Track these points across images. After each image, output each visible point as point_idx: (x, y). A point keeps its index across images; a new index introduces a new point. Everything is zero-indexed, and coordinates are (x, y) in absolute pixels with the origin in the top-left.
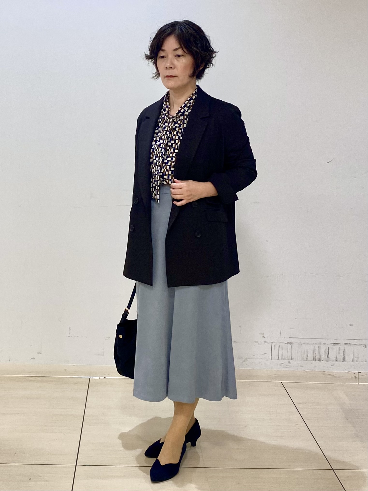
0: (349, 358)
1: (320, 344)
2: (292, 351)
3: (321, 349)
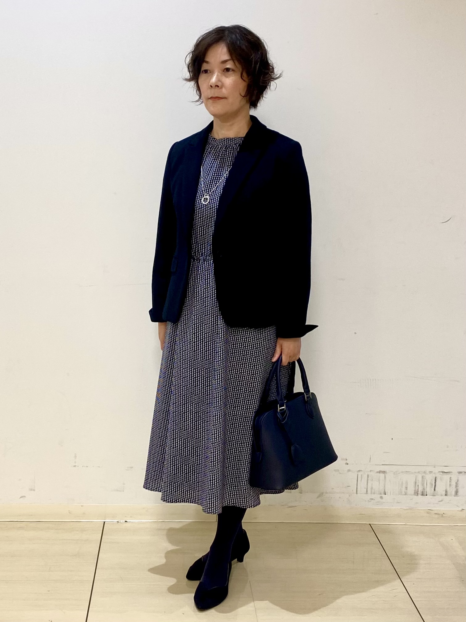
0: (463, 492)
1: (425, 472)
2: (385, 482)
3: (426, 480)
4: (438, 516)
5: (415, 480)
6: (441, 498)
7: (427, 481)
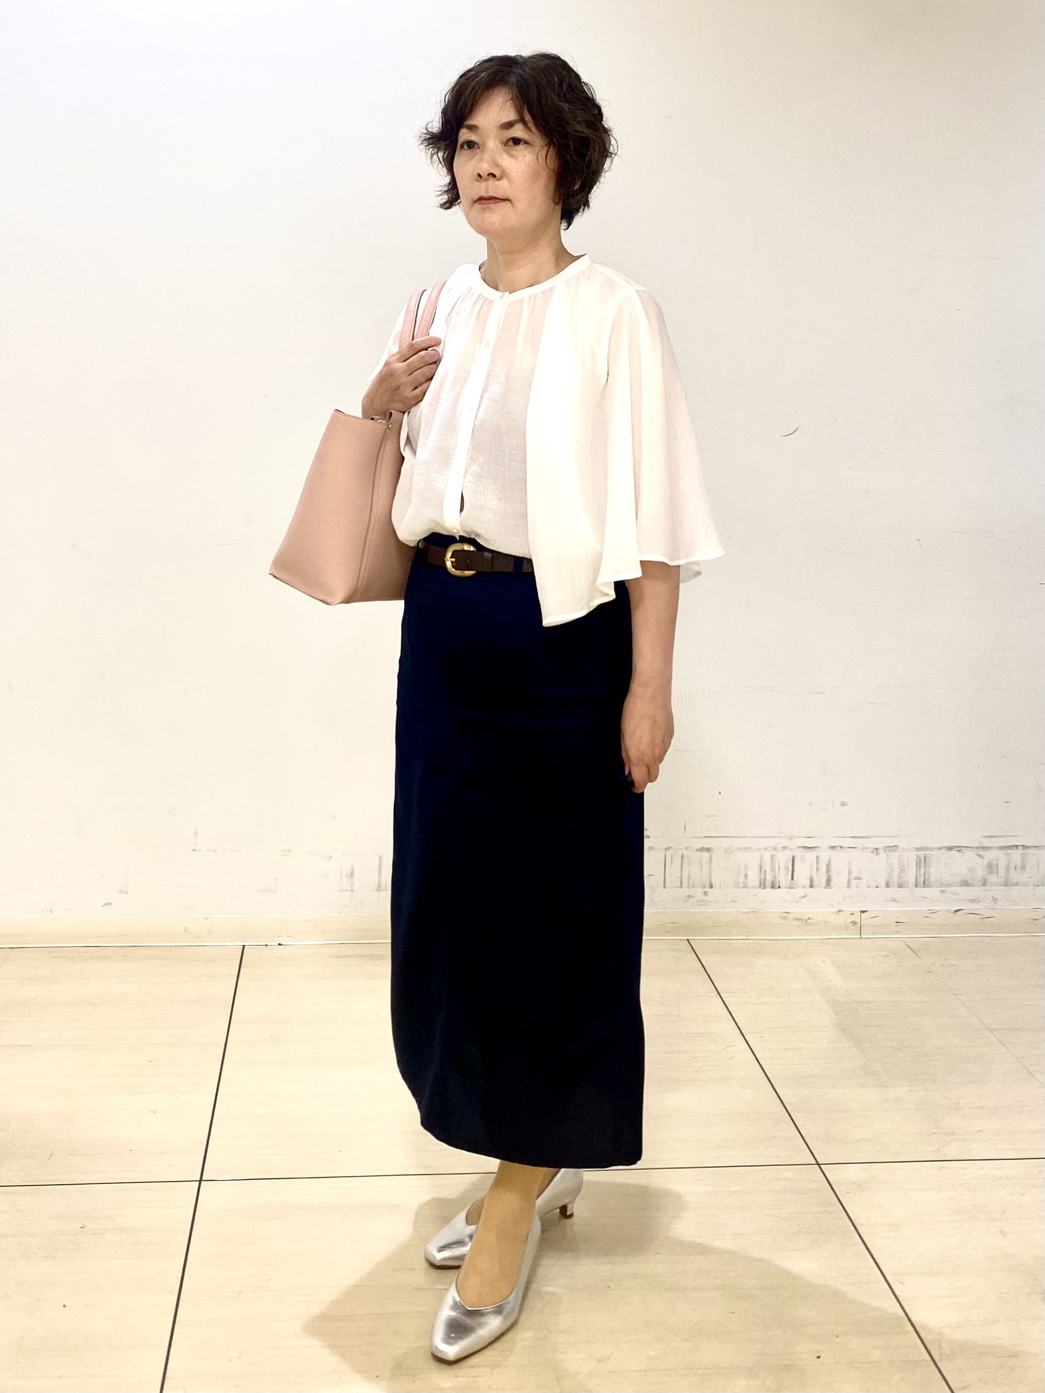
0: (839, 879)
1: (775, 849)
2: (711, 867)
3: (777, 861)
4: (799, 922)
5: (759, 862)
6: (803, 892)
7: (779, 862)
